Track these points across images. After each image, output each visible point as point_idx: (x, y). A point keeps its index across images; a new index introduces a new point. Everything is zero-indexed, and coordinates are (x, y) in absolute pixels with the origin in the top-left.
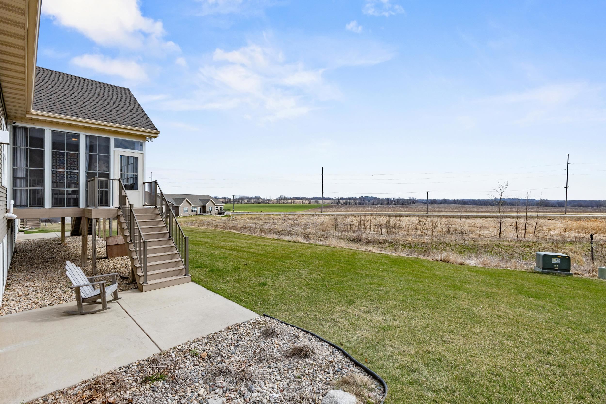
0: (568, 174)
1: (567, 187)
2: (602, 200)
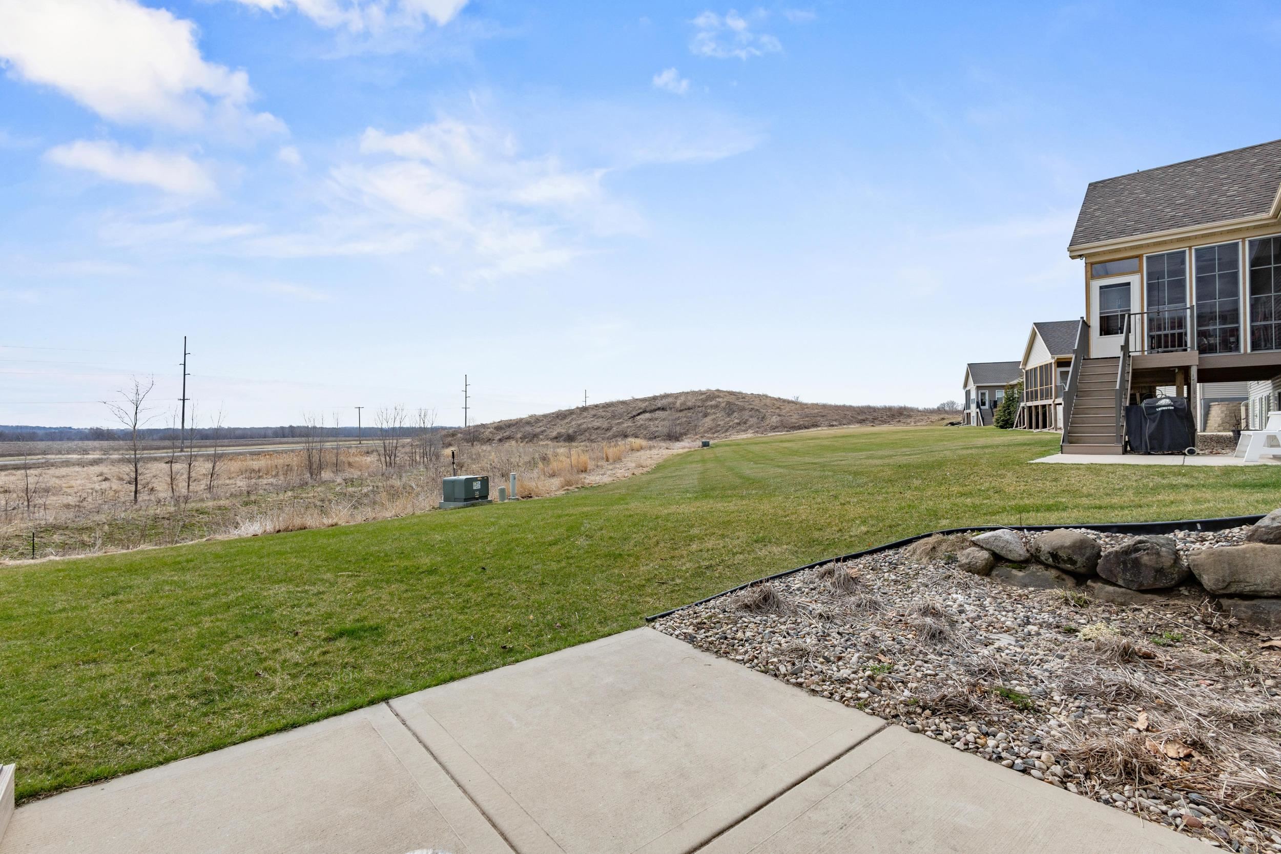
0: (185, 375)
1: (184, 400)
2: (248, 427)
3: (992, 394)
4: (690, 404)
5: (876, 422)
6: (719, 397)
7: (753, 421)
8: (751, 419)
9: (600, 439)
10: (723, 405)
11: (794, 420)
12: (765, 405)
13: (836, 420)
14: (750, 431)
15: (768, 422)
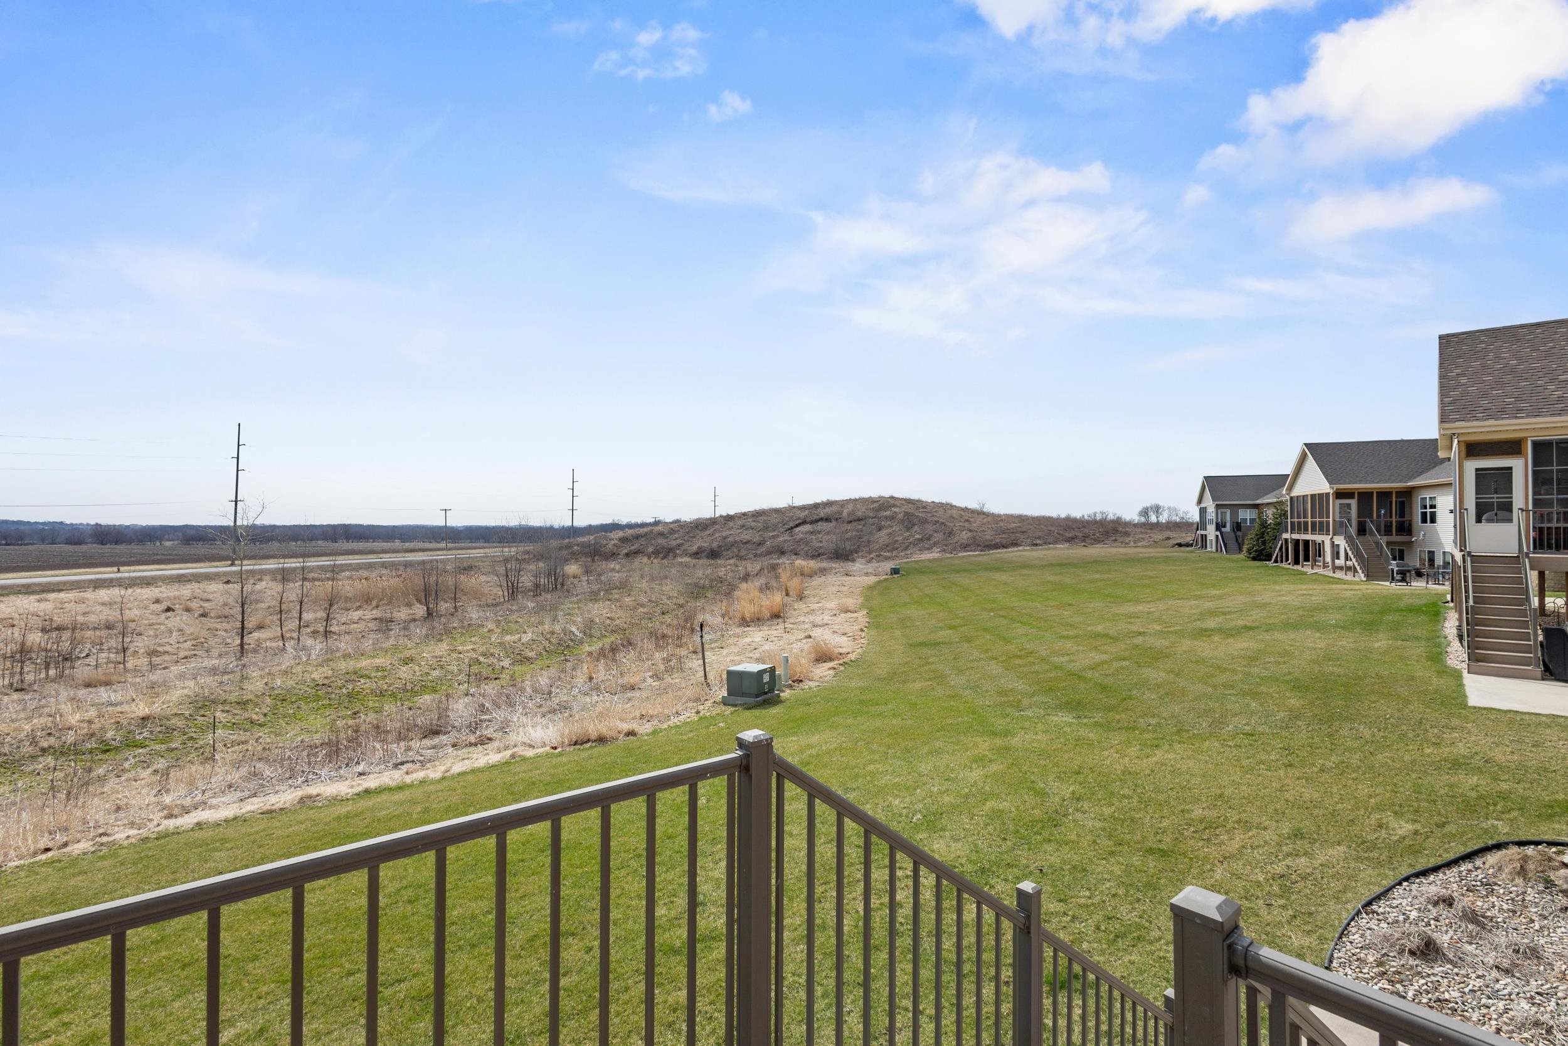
3: (1234, 514)
4: (859, 514)
5: (1088, 541)
6: (894, 506)
7: (938, 537)
8: (935, 535)
9: (751, 556)
10: (901, 516)
11: (988, 537)
12: (951, 517)
13: (1039, 538)
14: (936, 549)
15: (957, 538)
